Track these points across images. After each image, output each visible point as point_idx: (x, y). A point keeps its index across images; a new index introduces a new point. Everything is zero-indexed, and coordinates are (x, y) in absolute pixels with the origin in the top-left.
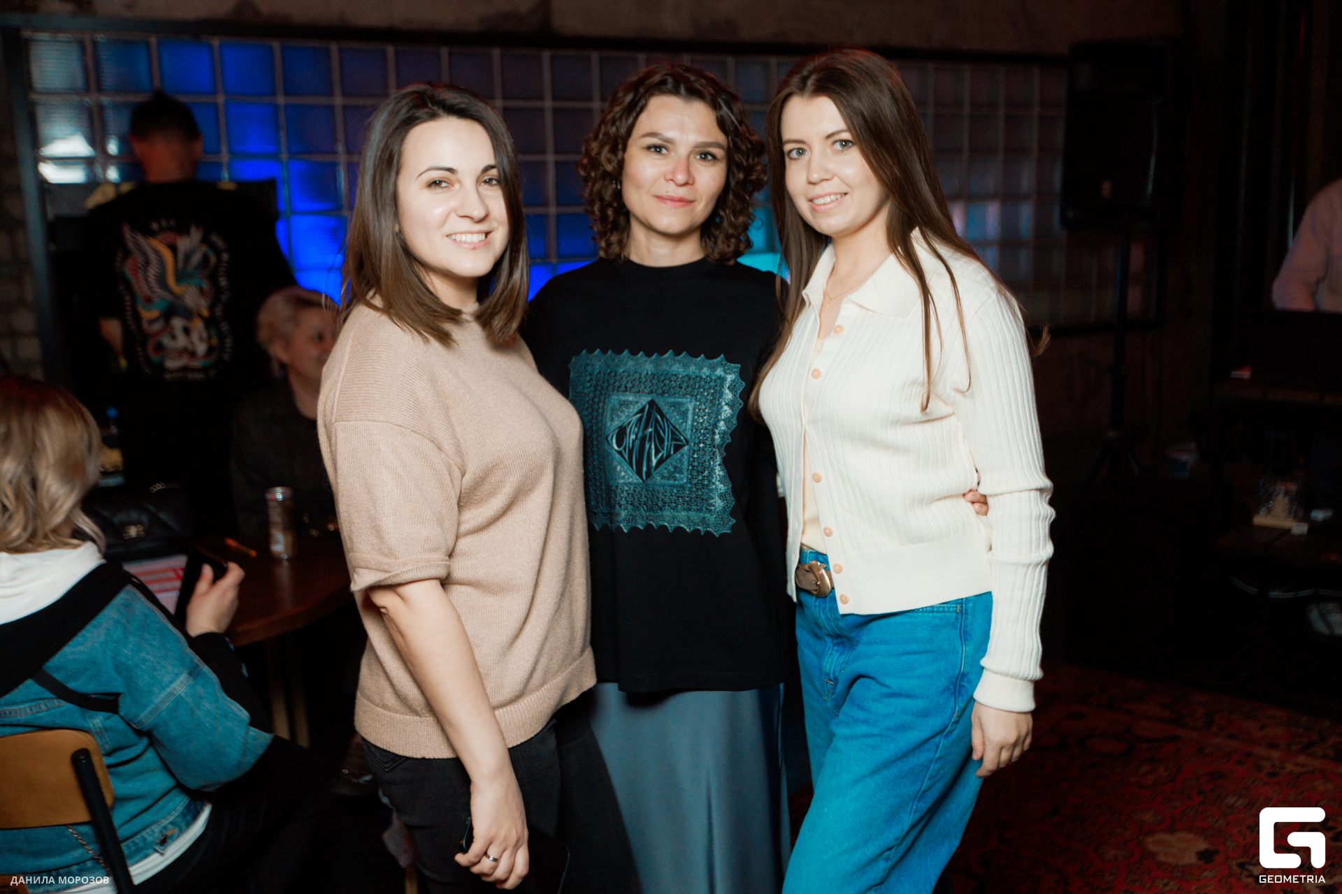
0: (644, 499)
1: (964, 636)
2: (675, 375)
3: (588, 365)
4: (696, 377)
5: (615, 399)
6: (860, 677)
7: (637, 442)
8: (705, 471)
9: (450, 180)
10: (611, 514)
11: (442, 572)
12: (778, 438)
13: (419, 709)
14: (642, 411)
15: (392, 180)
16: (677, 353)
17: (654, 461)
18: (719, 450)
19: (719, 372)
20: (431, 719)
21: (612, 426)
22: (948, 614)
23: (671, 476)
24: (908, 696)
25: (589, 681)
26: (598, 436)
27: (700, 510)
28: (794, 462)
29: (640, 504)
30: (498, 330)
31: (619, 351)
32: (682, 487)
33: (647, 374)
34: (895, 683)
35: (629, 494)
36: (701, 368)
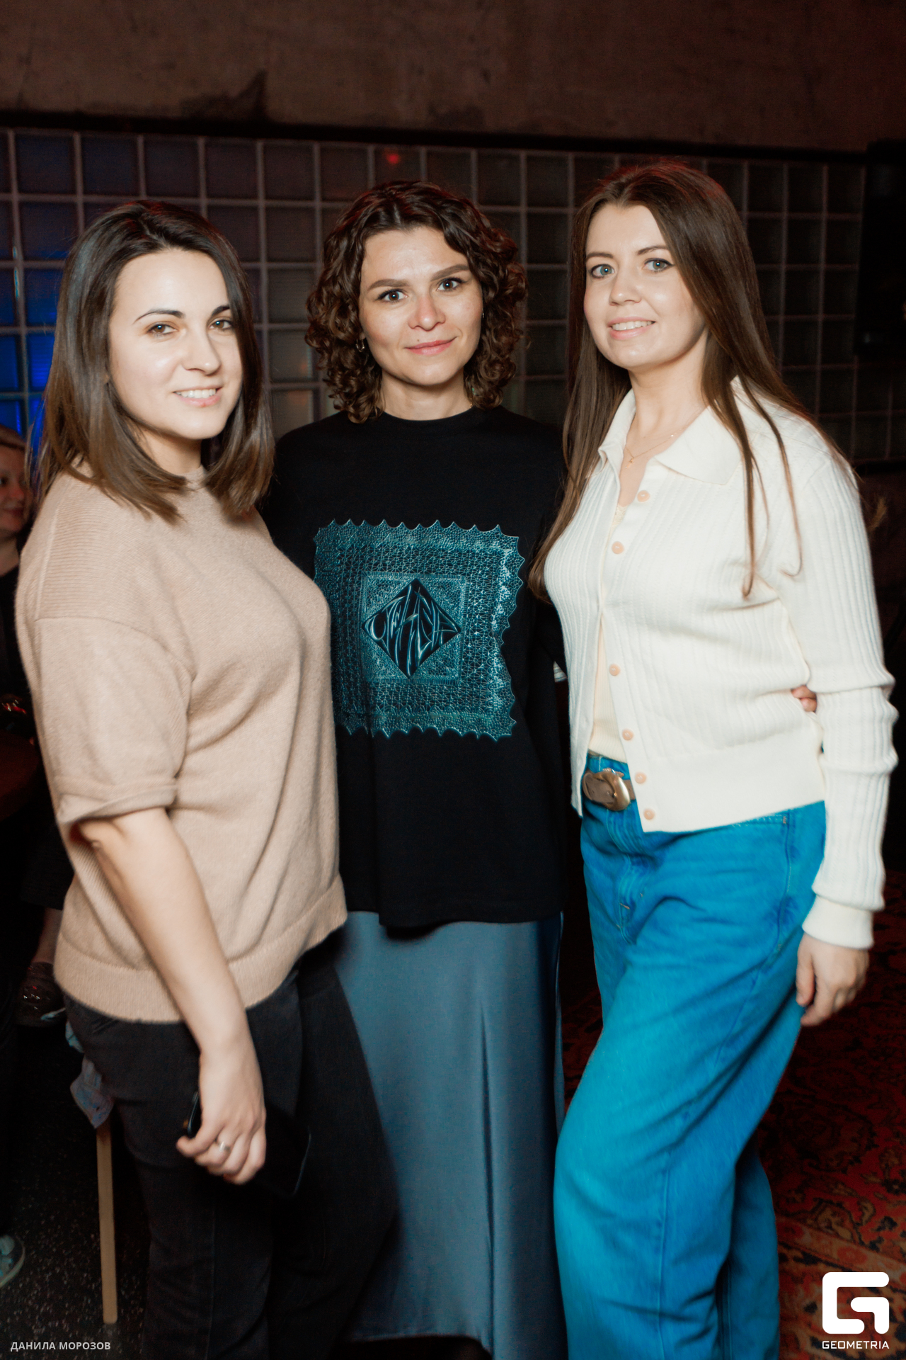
0: (408, 698)
1: (791, 852)
2: (443, 550)
3: (338, 538)
4: (468, 552)
5: (371, 579)
6: (665, 899)
7: (400, 631)
8: (481, 663)
9: (173, 323)
10: (370, 716)
11: (167, 799)
12: (567, 620)
13: (136, 961)
14: (404, 593)
15: (103, 323)
16: (445, 524)
17: (420, 653)
18: (497, 637)
19: (495, 545)
20: (150, 975)
21: (369, 613)
22: (772, 826)
23: (440, 670)
24: (724, 922)
25: (338, 917)
26: (352, 624)
27: (476, 710)
28: (585, 650)
29: (404, 704)
30: (238, 500)
31: (374, 522)
32: (454, 682)
33: (409, 548)
34: (710, 907)
35: (391, 692)
36: (476, 542)
